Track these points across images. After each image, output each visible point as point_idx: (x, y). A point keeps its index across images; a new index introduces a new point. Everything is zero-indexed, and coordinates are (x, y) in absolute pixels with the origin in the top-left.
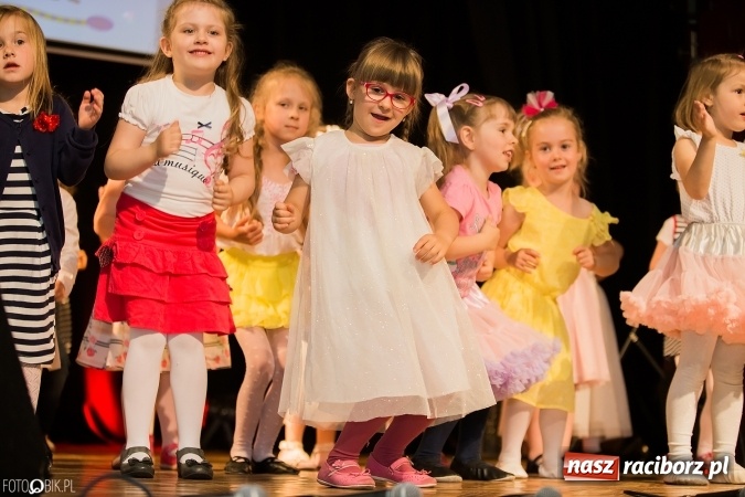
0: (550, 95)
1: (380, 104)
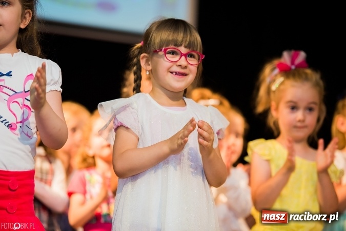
1: (178, 63)
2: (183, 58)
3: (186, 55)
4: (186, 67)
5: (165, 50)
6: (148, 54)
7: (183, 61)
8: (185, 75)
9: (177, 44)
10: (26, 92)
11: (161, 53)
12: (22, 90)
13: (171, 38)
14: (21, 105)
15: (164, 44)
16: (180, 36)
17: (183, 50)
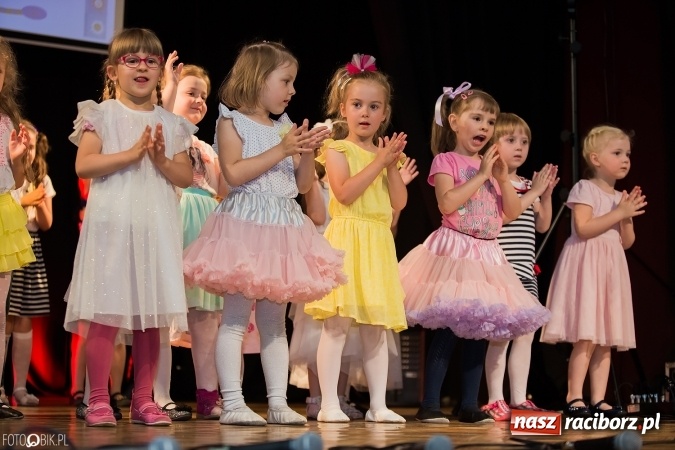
0: (372, 59)
2: (143, 62)
3: (145, 60)
4: (146, 71)
5: (124, 60)
7: (143, 66)
8: (147, 80)
9: (134, 50)
15: (122, 53)
17: (142, 55)
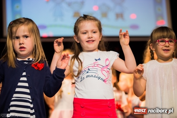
1: (165, 45)
2: (167, 43)
4: (169, 47)
5: (158, 41)
6: (153, 43)
10: (107, 66)
11: (157, 42)
12: (105, 65)
13: (161, 35)
14: (106, 71)
16: (165, 34)
